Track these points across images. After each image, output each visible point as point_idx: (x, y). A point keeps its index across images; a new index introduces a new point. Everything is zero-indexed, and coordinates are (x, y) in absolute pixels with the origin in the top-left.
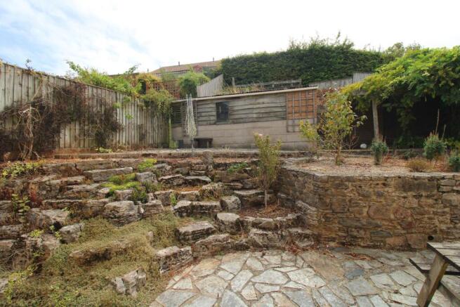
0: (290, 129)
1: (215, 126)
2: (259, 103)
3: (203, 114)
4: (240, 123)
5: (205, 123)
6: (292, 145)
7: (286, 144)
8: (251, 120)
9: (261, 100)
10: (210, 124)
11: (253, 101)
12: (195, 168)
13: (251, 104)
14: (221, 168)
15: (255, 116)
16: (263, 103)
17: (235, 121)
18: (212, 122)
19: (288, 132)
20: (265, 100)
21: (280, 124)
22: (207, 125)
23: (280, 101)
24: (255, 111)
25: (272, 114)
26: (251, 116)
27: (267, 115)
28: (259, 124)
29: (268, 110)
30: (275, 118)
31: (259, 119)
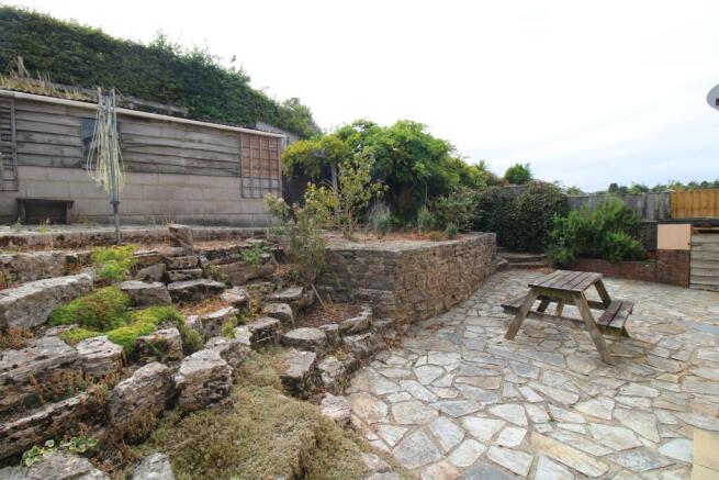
0: (247, 193)
1: (78, 172)
2: (192, 141)
3: (37, 137)
4: (151, 172)
5: (46, 161)
6: (249, 218)
7: (241, 217)
8: (173, 169)
9: (196, 136)
10: (63, 166)
11: (180, 134)
12: (176, 264)
13: (175, 139)
14: (217, 260)
15: (183, 162)
16: (200, 142)
17: (138, 166)
18: (71, 162)
19: (243, 197)
20: (204, 137)
21: (231, 183)
22: (52, 166)
23: (230, 145)
24: (183, 154)
25: (216, 165)
26: (173, 161)
27: (207, 165)
28: (192, 179)
29: (209, 156)
30: (221, 172)
31: (191, 170)
